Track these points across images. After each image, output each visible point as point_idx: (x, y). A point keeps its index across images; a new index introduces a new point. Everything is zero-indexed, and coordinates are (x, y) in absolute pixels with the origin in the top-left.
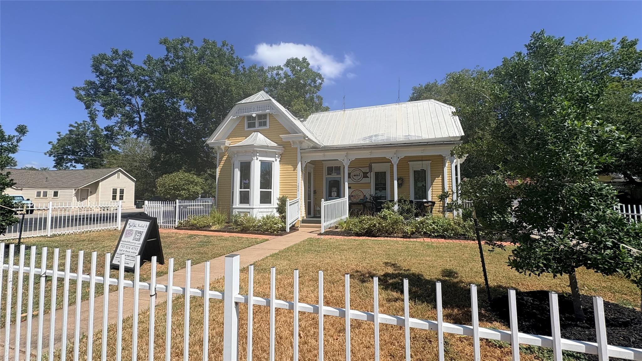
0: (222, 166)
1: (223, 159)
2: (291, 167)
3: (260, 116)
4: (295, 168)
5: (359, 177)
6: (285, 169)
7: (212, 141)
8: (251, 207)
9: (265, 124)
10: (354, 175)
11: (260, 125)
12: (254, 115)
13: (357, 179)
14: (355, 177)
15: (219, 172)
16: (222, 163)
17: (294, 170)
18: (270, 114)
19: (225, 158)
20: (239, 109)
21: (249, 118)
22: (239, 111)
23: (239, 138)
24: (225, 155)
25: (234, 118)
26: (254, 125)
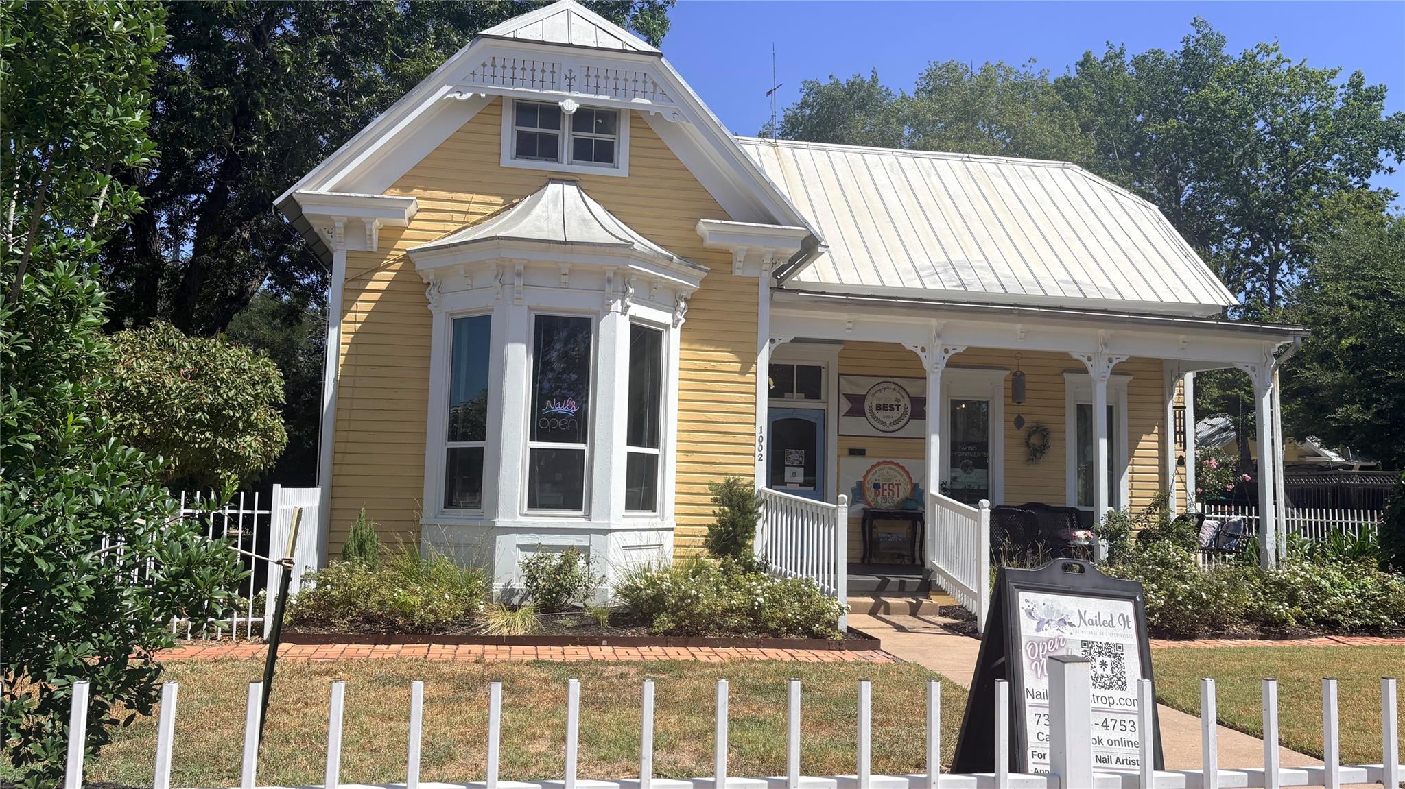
0: (362, 317)
1: (371, 285)
2: (729, 356)
3: (584, 117)
4: (748, 363)
5: (896, 415)
6: (702, 365)
7: (324, 190)
9: (606, 154)
10: (878, 407)
11: (582, 152)
12: (570, 106)
13: (888, 421)
14: (880, 414)
15: (344, 349)
16: (365, 304)
17: (743, 372)
18: (637, 117)
19: (380, 282)
20: (489, 63)
21: (525, 110)
22: (489, 70)
23: (468, 197)
24: (384, 269)
25: (457, 96)
26: (548, 150)
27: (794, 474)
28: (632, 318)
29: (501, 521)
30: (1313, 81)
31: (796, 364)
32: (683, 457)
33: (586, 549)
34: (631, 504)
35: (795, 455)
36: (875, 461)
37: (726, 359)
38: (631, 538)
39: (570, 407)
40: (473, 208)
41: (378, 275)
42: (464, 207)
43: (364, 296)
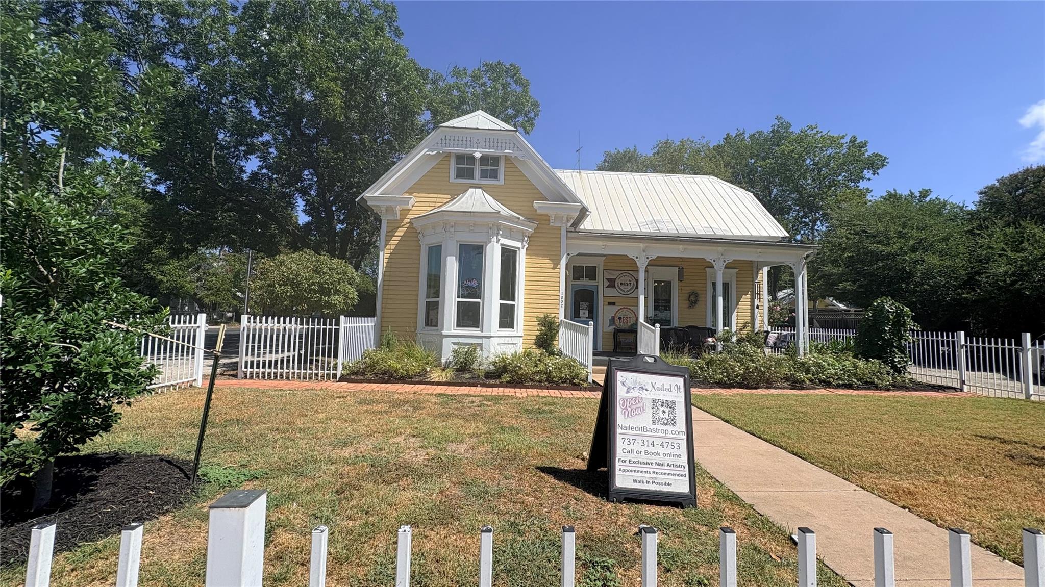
0: (393, 247)
1: (397, 234)
2: (548, 261)
3: (484, 159)
4: (556, 264)
5: (629, 287)
6: (536, 265)
7: (376, 195)
8: (484, 334)
9: (494, 175)
10: (621, 284)
11: (484, 175)
12: (478, 155)
13: (626, 290)
14: (622, 287)
15: (386, 260)
16: (394, 241)
17: (554, 268)
18: (507, 158)
19: (400, 233)
20: (444, 138)
21: (460, 158)
22: (444, 141)
23: (436, 196)
24: (402, 227)
25: (431, 153)
26: (470, 174)
27: (584, 313)
28: (501, 244)
29: (445, 332)
30: (834, 141)
31: (585, 265)
32: (527, 305)
33: (481, 345)
34: (502, 325)
35: (585, 305)
36: (619, 308)
37: (547, 263)
38: (501, 340)
39: (474, 284)
40: (438, 200)
41: (399, 230)
42: (434, 200)
43: (394, 238)
